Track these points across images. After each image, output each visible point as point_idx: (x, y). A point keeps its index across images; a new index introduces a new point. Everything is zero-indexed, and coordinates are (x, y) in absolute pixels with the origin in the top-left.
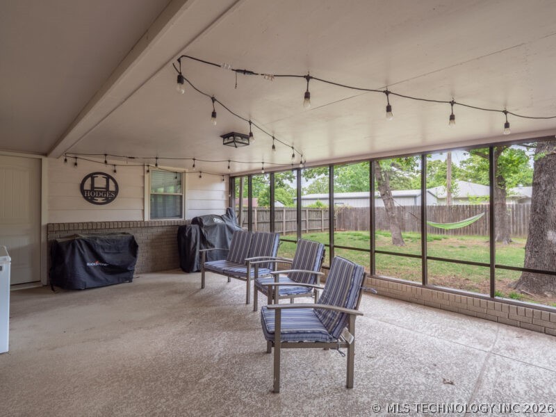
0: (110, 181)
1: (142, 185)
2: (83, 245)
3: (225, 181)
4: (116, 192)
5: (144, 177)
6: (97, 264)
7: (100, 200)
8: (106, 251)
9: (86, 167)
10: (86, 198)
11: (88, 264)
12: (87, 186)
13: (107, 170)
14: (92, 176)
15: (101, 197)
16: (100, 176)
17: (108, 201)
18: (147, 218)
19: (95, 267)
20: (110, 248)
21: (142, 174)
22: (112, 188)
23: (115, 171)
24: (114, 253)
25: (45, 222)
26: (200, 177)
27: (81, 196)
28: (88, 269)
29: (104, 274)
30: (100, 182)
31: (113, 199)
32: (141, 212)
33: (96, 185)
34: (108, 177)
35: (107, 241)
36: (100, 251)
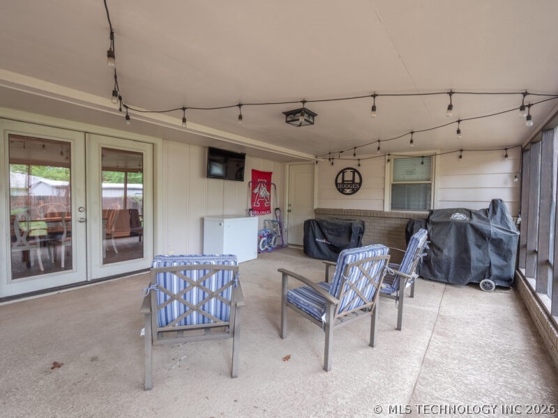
0: (356, 174)
1: (383, 176)
2: (315, 225)
3: (510, 157)
4: (360, 184)
5: (385, 166)
6: (324, 241)
7: (348, 191)
8: (330, 232)
9: (340, 165)
10: (339, 190)
11: (317, 240)
12: (340, 181)
13: (353, 164)
14: (343, 172)
15: (349, 188)
16: (349, 171)
17: (354, 191)
18: (387, 209)
19: (323, 243)
20: (333, 230)
21: (383, 165)
22: (357, 180)
23: (359, 165)
24: (335, 235)
25: (315, 207)
26: (461, 157)
27: (335, 187)
28: (316, 243)
29: (329, 251)
30: (348, 176)
31: (358, 189)
32: (382, 202)
33: (346, 179)
34: (355, 171)
35: (331, 224)
36: (326, 231)
